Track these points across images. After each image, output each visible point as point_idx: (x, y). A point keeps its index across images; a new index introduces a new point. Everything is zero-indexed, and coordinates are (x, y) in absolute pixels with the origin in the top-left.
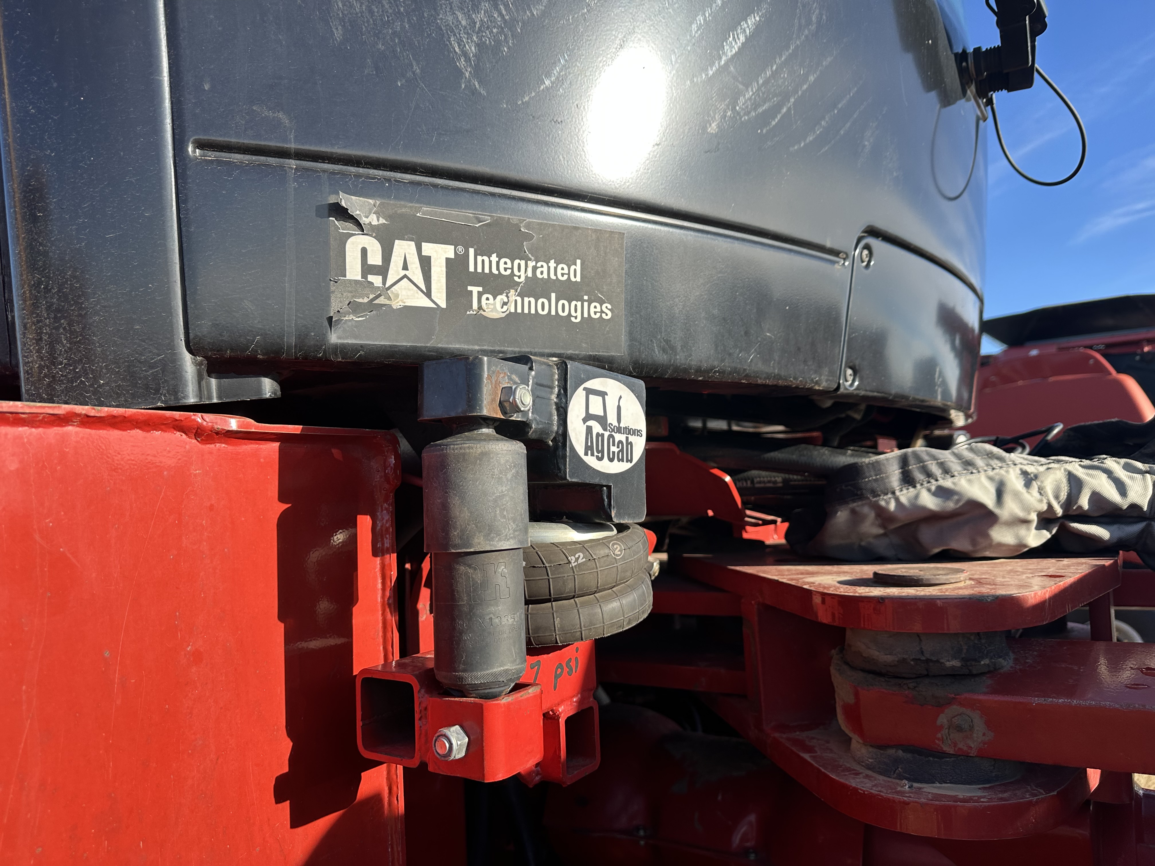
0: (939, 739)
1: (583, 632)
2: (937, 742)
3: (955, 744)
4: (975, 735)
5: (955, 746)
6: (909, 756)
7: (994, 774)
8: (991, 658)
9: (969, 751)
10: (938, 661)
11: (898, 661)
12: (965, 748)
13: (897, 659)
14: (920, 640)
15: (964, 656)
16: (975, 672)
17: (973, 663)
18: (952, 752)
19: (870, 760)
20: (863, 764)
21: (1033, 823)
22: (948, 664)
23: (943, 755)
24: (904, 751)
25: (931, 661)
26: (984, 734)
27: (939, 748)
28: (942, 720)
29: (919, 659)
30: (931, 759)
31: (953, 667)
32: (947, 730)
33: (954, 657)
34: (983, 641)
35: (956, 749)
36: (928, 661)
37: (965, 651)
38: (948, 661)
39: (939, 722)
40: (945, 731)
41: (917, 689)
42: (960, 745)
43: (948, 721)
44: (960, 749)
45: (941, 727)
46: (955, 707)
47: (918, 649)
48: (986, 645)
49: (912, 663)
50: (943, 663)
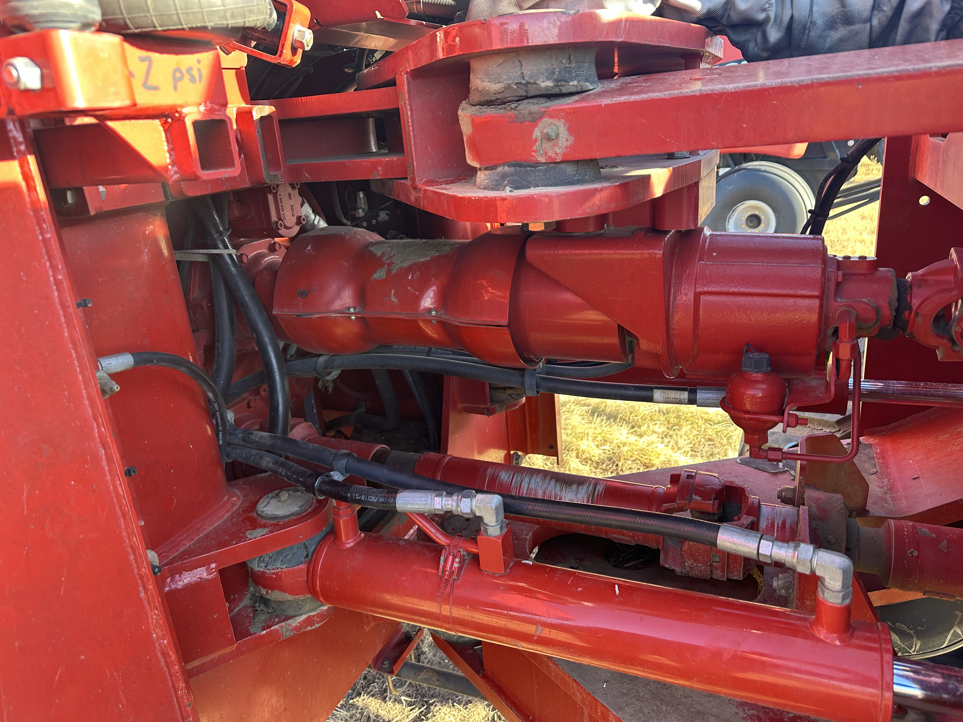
0: (534, 151)
1: (181, 16)
2: (533, 153)
3: (546, 154)
4: (560, 142)
5: (546, 155)
6: (513, 169)
7: (576, 178)
8: (580, 81)
9: (556, 157)
10: (535, 83)
11: (504, 88)
12: (553, 155)
13: (503, 86)
14: (522, 65)
15: (556, 77)
16: (564, 91)
17: (563, 83)
18: (544, 161)
19: (486, 182)
20: (482, 187)
21: (598, 205)
22: (543, 85)
23: (539, 164)
24: (509, 166)
25: (530, 83)
26: (567, 140)
27: (535, 159)
28: (537, 133)
29: (521, 83)
30: (528, 169)
31: (547, 88)
32: (540, 142)
33: (548, 79)
34: (573, 65)
35: (547, 157)
36: (528, 83)
37: (557, 73)
38: (543, 82)
39: (534, 137)
40: (538, 143)
41: (517, 108)
42: (550, 154)
43: (541, 133)
44: (550, 157)
45: (536, 140)
46: (546, 119)
47: (519, 73)
48: (575, 69)
49: (515, 87)
50: (538, 84)
